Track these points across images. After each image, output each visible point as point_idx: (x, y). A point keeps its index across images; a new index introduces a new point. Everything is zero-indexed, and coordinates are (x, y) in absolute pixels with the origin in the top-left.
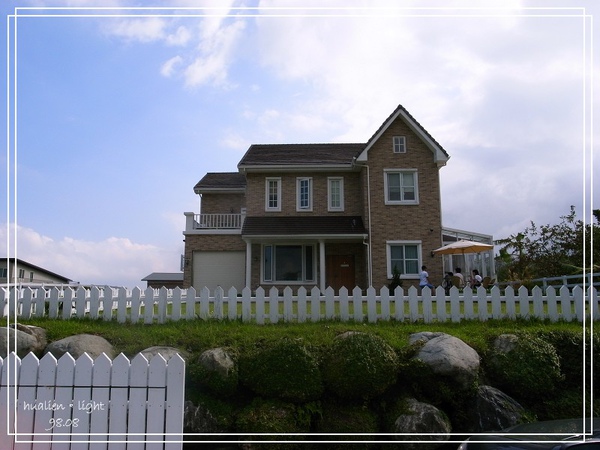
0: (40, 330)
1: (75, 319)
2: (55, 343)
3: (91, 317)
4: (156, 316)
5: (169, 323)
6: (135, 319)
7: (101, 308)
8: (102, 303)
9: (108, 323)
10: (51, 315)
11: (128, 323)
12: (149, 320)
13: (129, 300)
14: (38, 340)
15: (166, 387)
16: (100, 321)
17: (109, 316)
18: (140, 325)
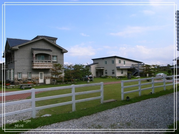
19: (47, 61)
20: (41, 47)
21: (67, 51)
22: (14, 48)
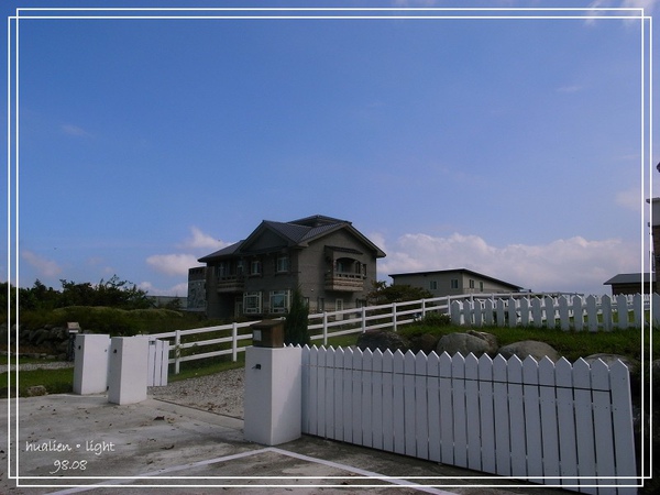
0: (491, 336)
1: (520, 327)
2: (505, 348)
3: (536, 324)
4: (601, 324)
5: (617, 331)
6: (579, 327)
7: (544, 317)
8: (544, 312)
9: (552, 331)
10: (500, 323)
11: (572, 331)
12: (594, 328)
13: (571, 308)
14: (491, 345)
15: (610, 391)
16: (544, 328)
17: (553, 324)
18: (585, 332)
19: (348, 274)
20: (339, 245)
21: (383, 255)
22: (301, 244)
